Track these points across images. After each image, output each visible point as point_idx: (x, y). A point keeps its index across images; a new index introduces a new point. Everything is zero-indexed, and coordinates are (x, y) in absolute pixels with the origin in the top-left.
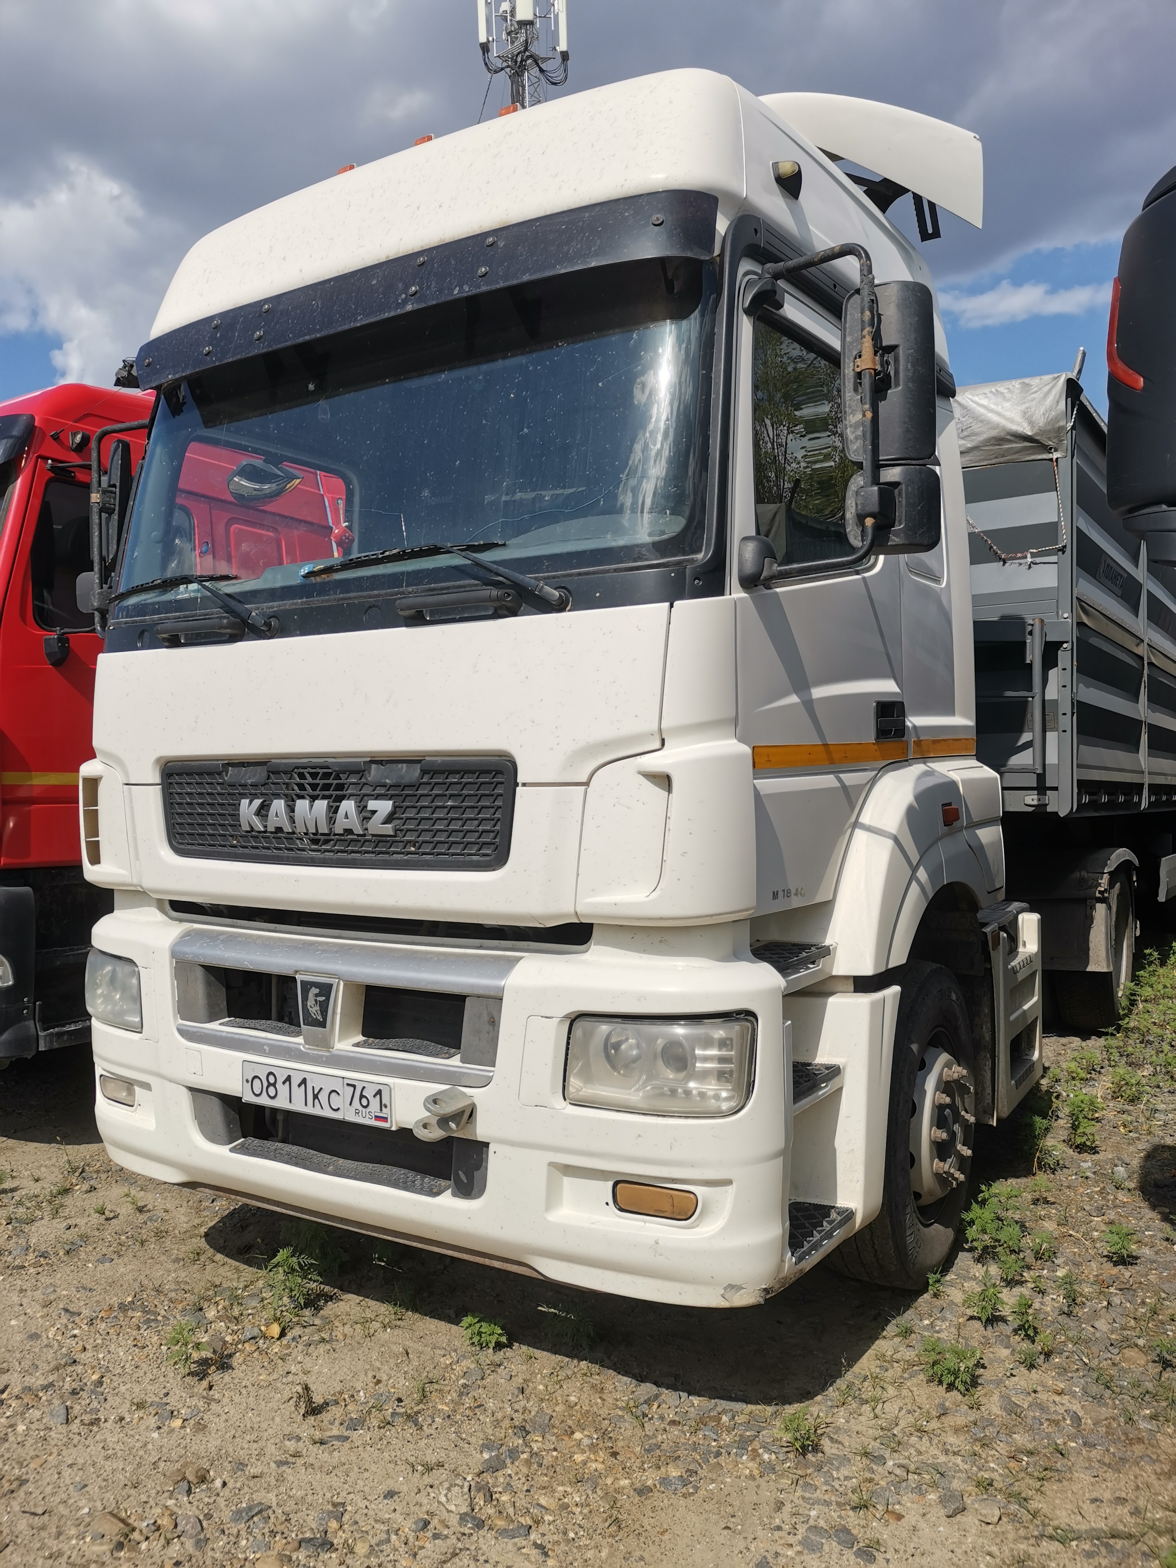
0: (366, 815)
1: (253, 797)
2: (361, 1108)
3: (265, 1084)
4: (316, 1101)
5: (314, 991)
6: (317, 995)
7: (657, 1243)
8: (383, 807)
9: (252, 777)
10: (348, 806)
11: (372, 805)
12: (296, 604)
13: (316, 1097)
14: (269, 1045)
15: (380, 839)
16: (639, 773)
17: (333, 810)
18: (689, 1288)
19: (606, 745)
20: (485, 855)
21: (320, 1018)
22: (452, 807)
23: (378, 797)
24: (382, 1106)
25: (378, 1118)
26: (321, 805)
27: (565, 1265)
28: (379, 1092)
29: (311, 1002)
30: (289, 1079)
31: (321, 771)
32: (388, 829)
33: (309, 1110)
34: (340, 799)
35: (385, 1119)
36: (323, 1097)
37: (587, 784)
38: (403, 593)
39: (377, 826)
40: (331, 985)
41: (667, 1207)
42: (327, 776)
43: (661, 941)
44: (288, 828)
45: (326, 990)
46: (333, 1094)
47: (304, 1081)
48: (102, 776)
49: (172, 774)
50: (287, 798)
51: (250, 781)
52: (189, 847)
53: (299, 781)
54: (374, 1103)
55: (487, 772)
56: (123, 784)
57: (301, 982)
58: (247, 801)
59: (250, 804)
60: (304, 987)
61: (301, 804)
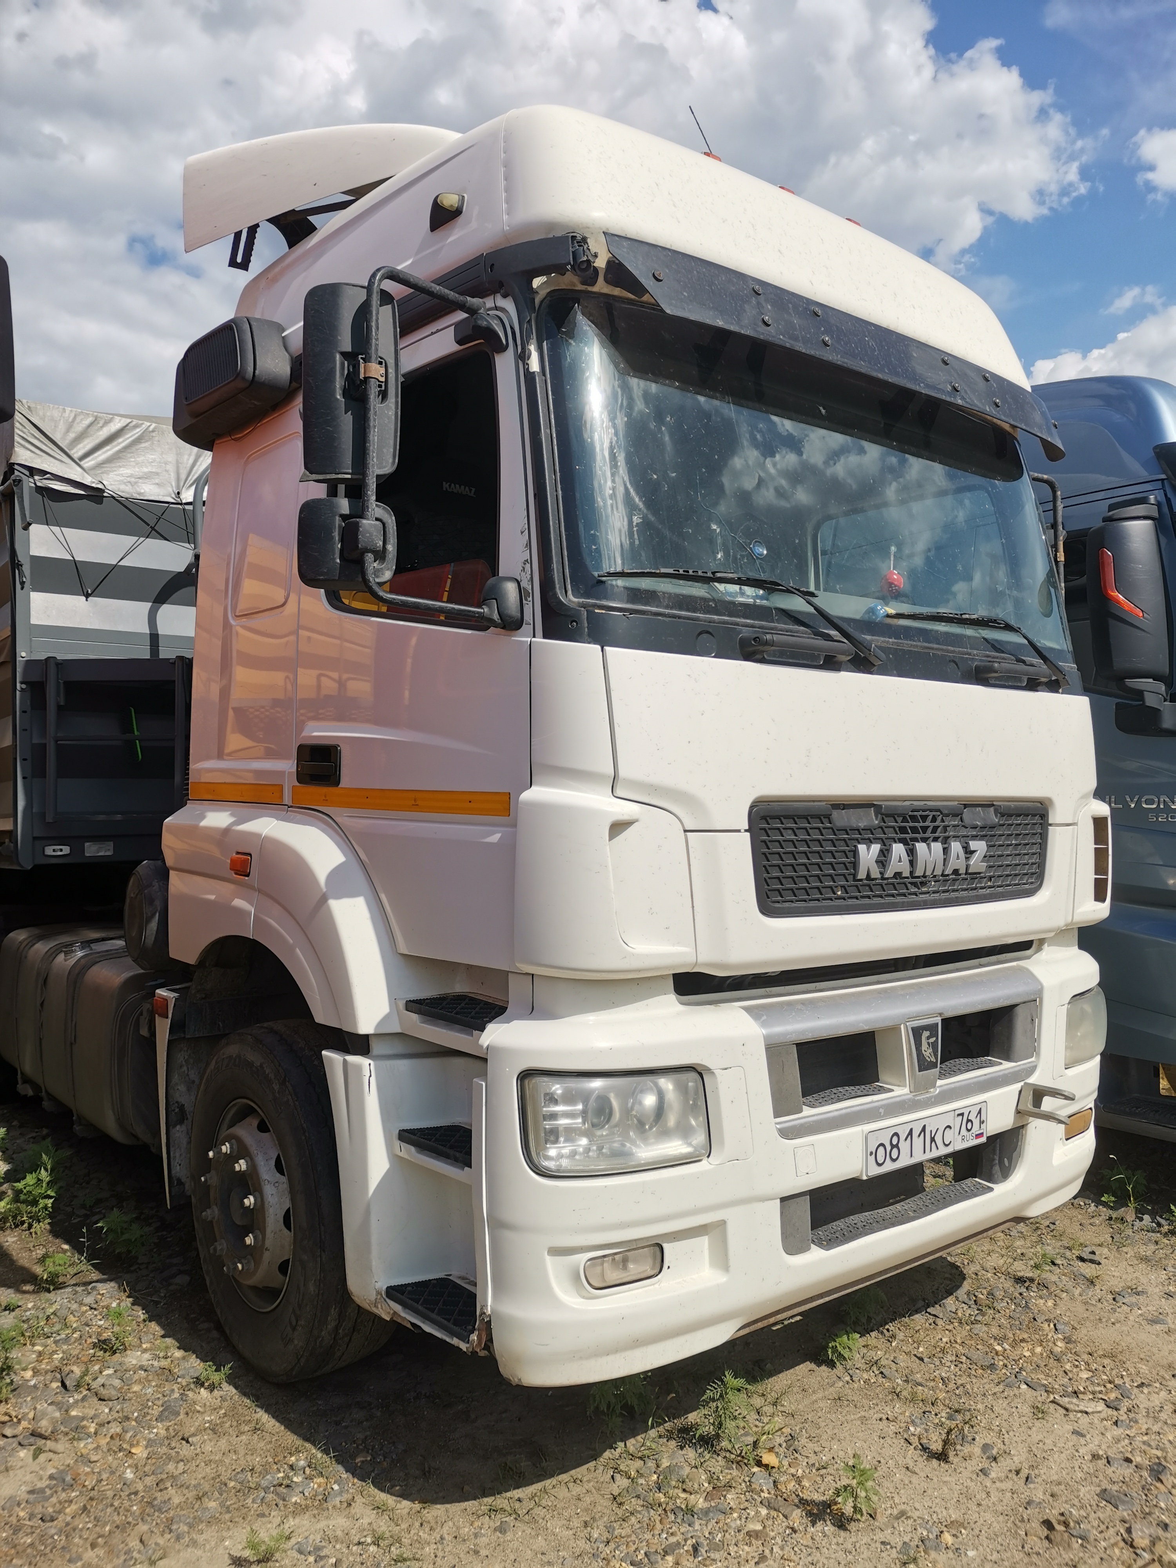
0: (968, 854)
1: (869, 842)
2: (967, 1133)
3: (888, 1148)
4: (933, 1144)
8: (979, 846)
10: (957, 847)
11: (973, 845)
13: (933, 1139)
16: (1092, 816)
20: (1032, 883)
22: (1015, 845)
24: (982, 1122)
25: (977, 1136)
26: (937, 847)
28: (980, 1111)
29: (924, 1046)
30: (910, 1133)
31: (932, 814)
32: (984, 866)
33: (927, 1156)
35: (982, 1134)
36: (938, 1139)
39: (977, 863)
40: (937, 1024)
41: (1082, 1125)
44: (906, 873)
45: (934, 1030)
46: (948, 1129)
47: (924, 1129)
48: (637, 821)
49: (764, 818)
50: (904, 841)
51: (861, 825)
52: (787, 905)
53: (912, 824)
54: (976, 1122)
55: (1034, 815)
56: (685, 831)
57: (913, 1029)
58: (864, 846)
59: (868, 849)
60: (917, 1032)
61: (921, 847)
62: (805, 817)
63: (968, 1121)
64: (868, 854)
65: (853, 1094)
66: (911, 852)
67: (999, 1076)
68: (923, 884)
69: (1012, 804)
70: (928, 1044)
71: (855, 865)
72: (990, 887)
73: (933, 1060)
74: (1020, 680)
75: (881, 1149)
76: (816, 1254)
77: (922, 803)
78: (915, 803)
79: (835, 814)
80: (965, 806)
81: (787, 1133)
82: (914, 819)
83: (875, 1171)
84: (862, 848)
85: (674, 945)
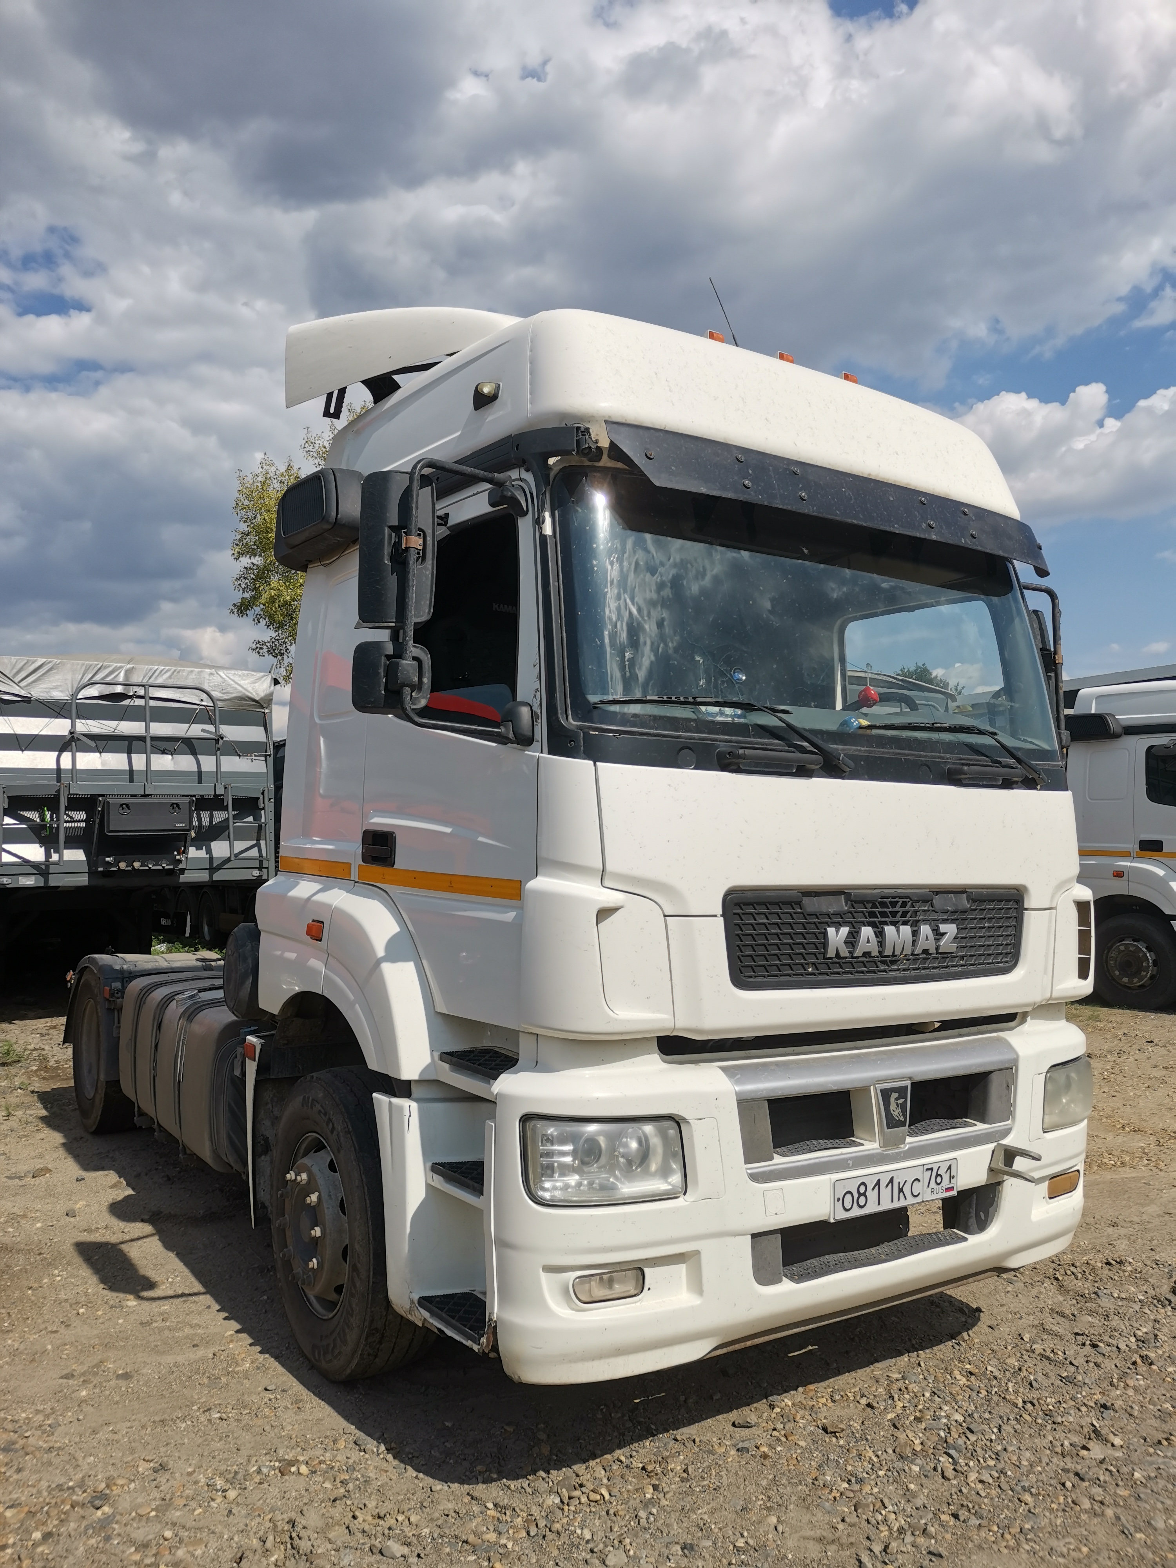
0: (937, 936)
1: (838, 925)
2: (936, 1187)
3: (856, 1195)
4: (901, 1194)
5: (895, 1095)
6: (897, 1099)
8: (950, 929)
10: (926, 930)
11: (943, 928)
12: (860, 750)
13: (901, 1190)
14: (850, 1159)
16: (1073, 901)
20: (1007, 962)
22: (988, 927)
23: (945, 921)
24: (952, 1177)
25: (948, 1190)
26: (906, 930)
28: (949, 1167)
29: (893, 1106)
30: (879, 1183)
31: (901, 900)
32: (955, 947)
33: (895, 1205)
34: (919, 924)
35: (953, 1189)
36: (907, 1189)
37: (1056, 908)
39: (947, 945)
40: (907, 1087)
42: (904, 904)
44: (875, 953)
45: (903, 1092)
46: (916, 1182)
47: (891, 1181)
48: (622, 907)
49: (738, 904)
50: (873, 925)
51: (831, 910)
52: (759, 979)
53: (881, 910)
54: (946, 1177)
55: (1008, 901)
56: (665, 916)
57: (881, 1090)
58: (834, 929)
59: (837, 932)
60: (886, 1094)
61: (890, 930)
62: (777, 904)
63: (937, 1175)
64: (837, 936)
65: (824, 1146)
66: (880, 934)
67: (971, 1137)
68: (893, 962)
69: (985, 891)
70: (897, 1104)
71: (825, 945)
72: (962, 965)
73: (902, 1119)
74: (996, 780)
75: (848, 1196)
76: (787, 1286)
77: (892, 891)
78: (886, 891)
79: (806, 901)
80: (937, 893)
81: (756, 1178)
82: (883, 904)
83: (842, 1215)
84: (831, 931)
85: (654, 1013)
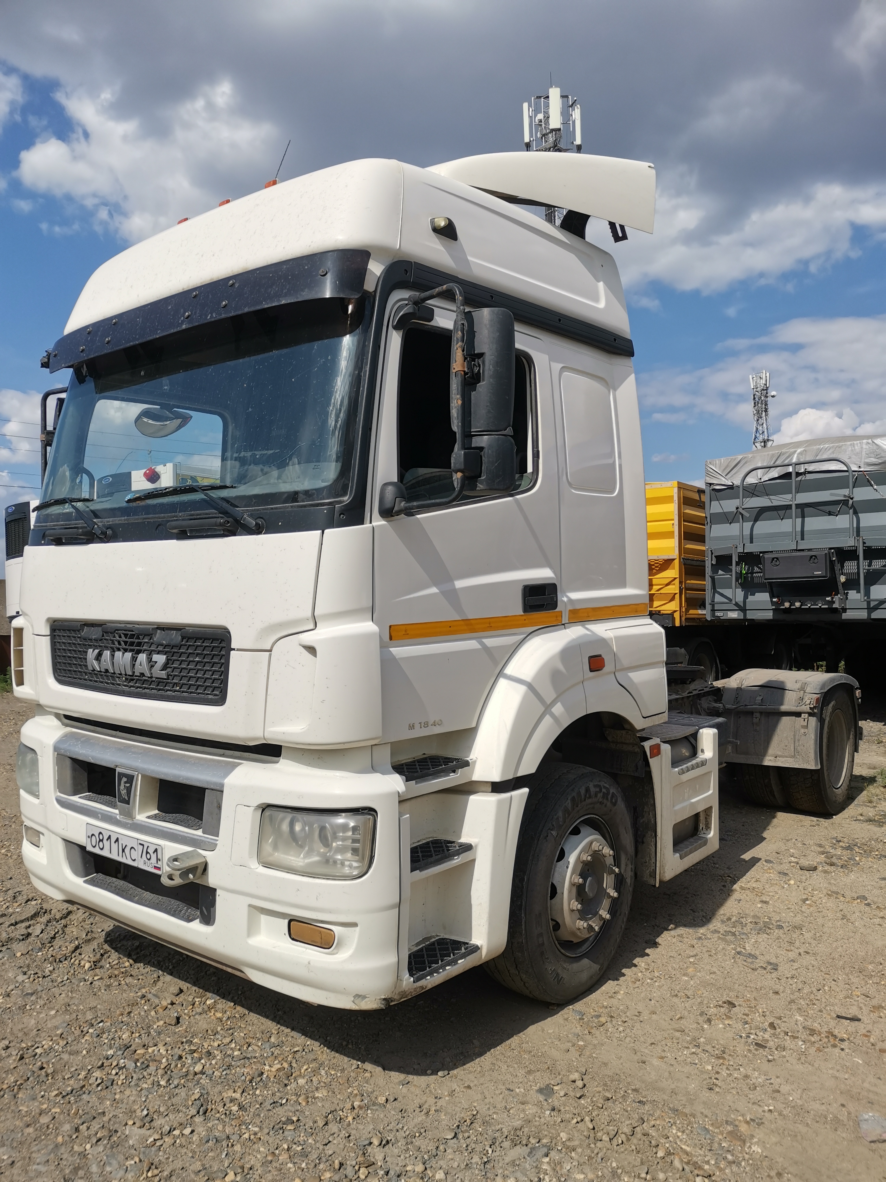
0: (151, 664)
1: (94, 648)
2: (147, 860)
3: (98, 840)
4: (124, 853)
5: (124, 779)
6: (125, 783)
7: (309, 963)
8: (160, 659)
9: (95, 634)
10: (142, 657)
11: (155, 657)
12: (121, 520)
13: (123, 851)
14: (101, 814)
15: (160, 681)
16: (300, 645)
17: (134, 659)
18: (331, 995)
19: (281, 625)
20: (216, 695)
21: (126, 798)
22: (198, 662)
23: (159, 653)
24: (157, 859)
25: (155, 867)
26: (129, 655)
27: (261, 974)
28: (156, 850)
29: (122, 787)
30: (109, 837)
31: (129, 633)
32: (163, 674)
33: (120, 859)
34: (139, 652)
35: (159, 869)
36: (127, 850)
37: (270, 651)
38: (177, 517)
39: (157, 672)
40: (133, 776)
41: (318, 939)
42: (132, 636)
43: (319, 758)
44: (111, 670)
45: (130, 779)
46: (132, 850)
47: (117, 840)
48: (23, 628)
49: (56, 630)
51: (94, 637)
52: (64, 678)
54: (154, 857)
55: (221, 640)
56: (33, 634)
57: (118, 773)
58: (92, 650)
59: (93, 652)
60: (120, 776)
61: (119, 655)
62: (70, 630)
63: (147, 853)
64: (91, 655)
66: (113, 657)
70: (125, 786)
71: (85, 661)
75: (94, 838)
78: (128, 626)
79: (83, 629)
80: (158, 629)
83: (91, 849)
84: (90, 651)
